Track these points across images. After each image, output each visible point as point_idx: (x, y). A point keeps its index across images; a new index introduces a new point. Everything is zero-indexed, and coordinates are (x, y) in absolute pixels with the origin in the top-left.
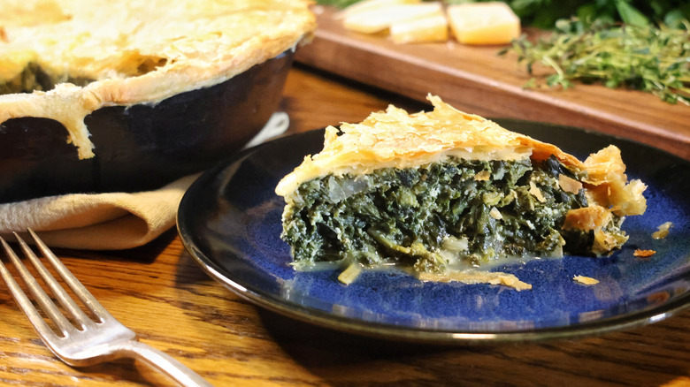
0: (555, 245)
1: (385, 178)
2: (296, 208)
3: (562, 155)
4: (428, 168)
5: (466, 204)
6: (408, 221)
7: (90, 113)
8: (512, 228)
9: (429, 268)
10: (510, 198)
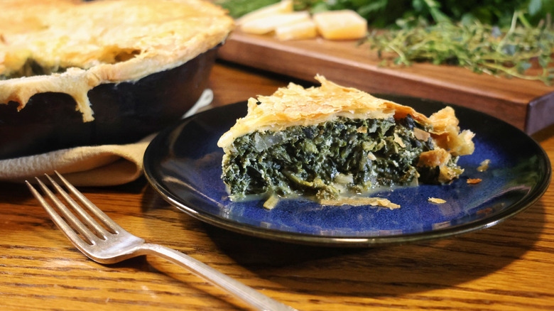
0: (413, 177)
1: (294, 133)
2: (232, 156)
3: (416, 114)
4: (325, 125)
5: (351, 150)
6: (311, 163)
7: (92, 88)
8: (383, 166)
9: (327, 196)
10: (381, 145)
